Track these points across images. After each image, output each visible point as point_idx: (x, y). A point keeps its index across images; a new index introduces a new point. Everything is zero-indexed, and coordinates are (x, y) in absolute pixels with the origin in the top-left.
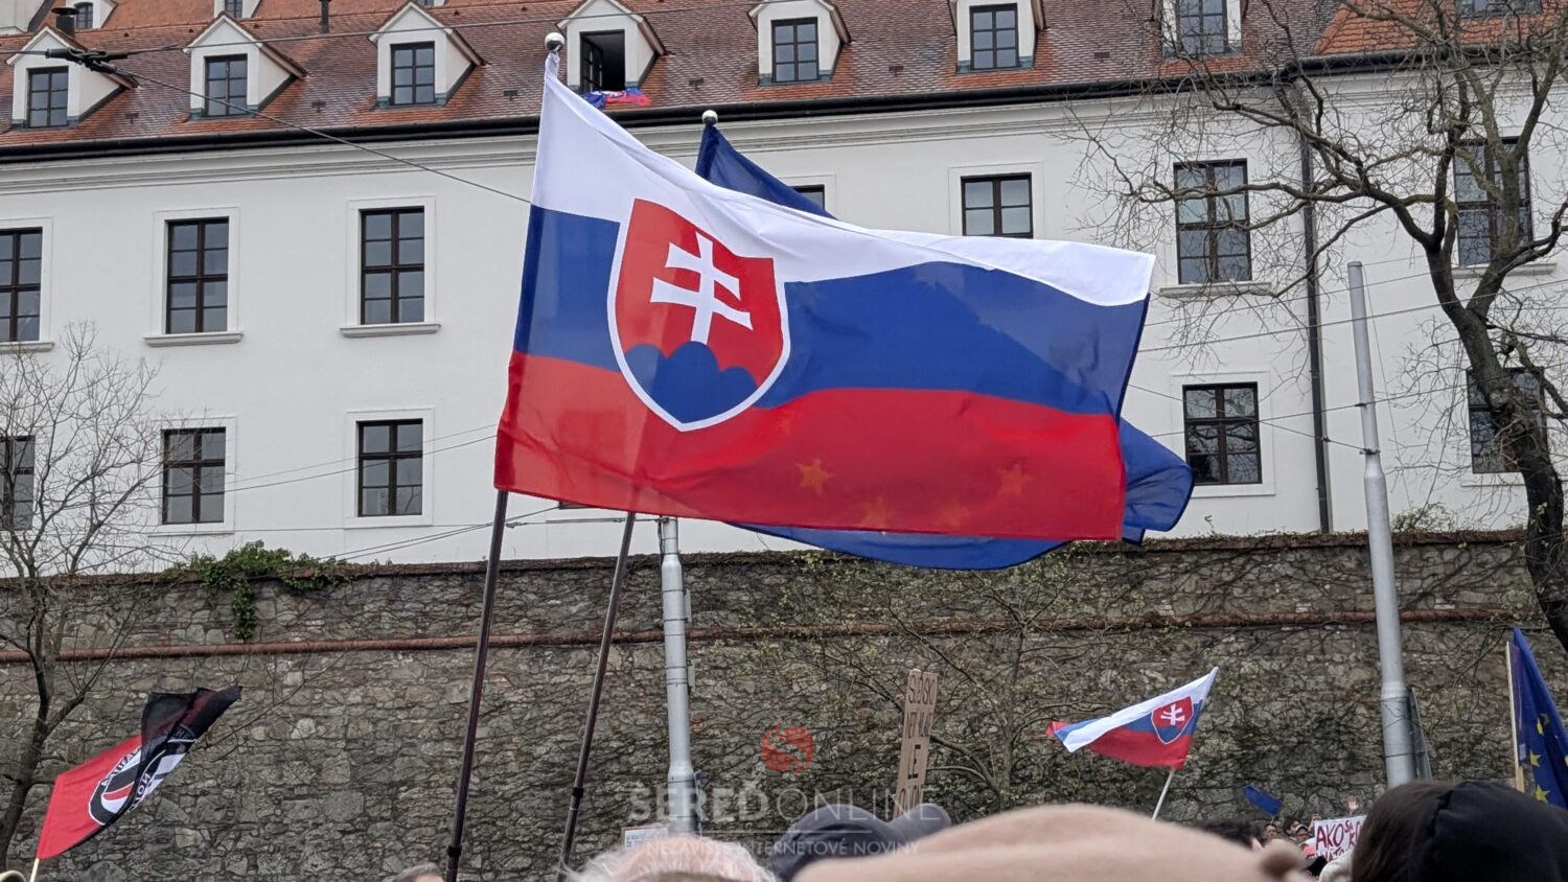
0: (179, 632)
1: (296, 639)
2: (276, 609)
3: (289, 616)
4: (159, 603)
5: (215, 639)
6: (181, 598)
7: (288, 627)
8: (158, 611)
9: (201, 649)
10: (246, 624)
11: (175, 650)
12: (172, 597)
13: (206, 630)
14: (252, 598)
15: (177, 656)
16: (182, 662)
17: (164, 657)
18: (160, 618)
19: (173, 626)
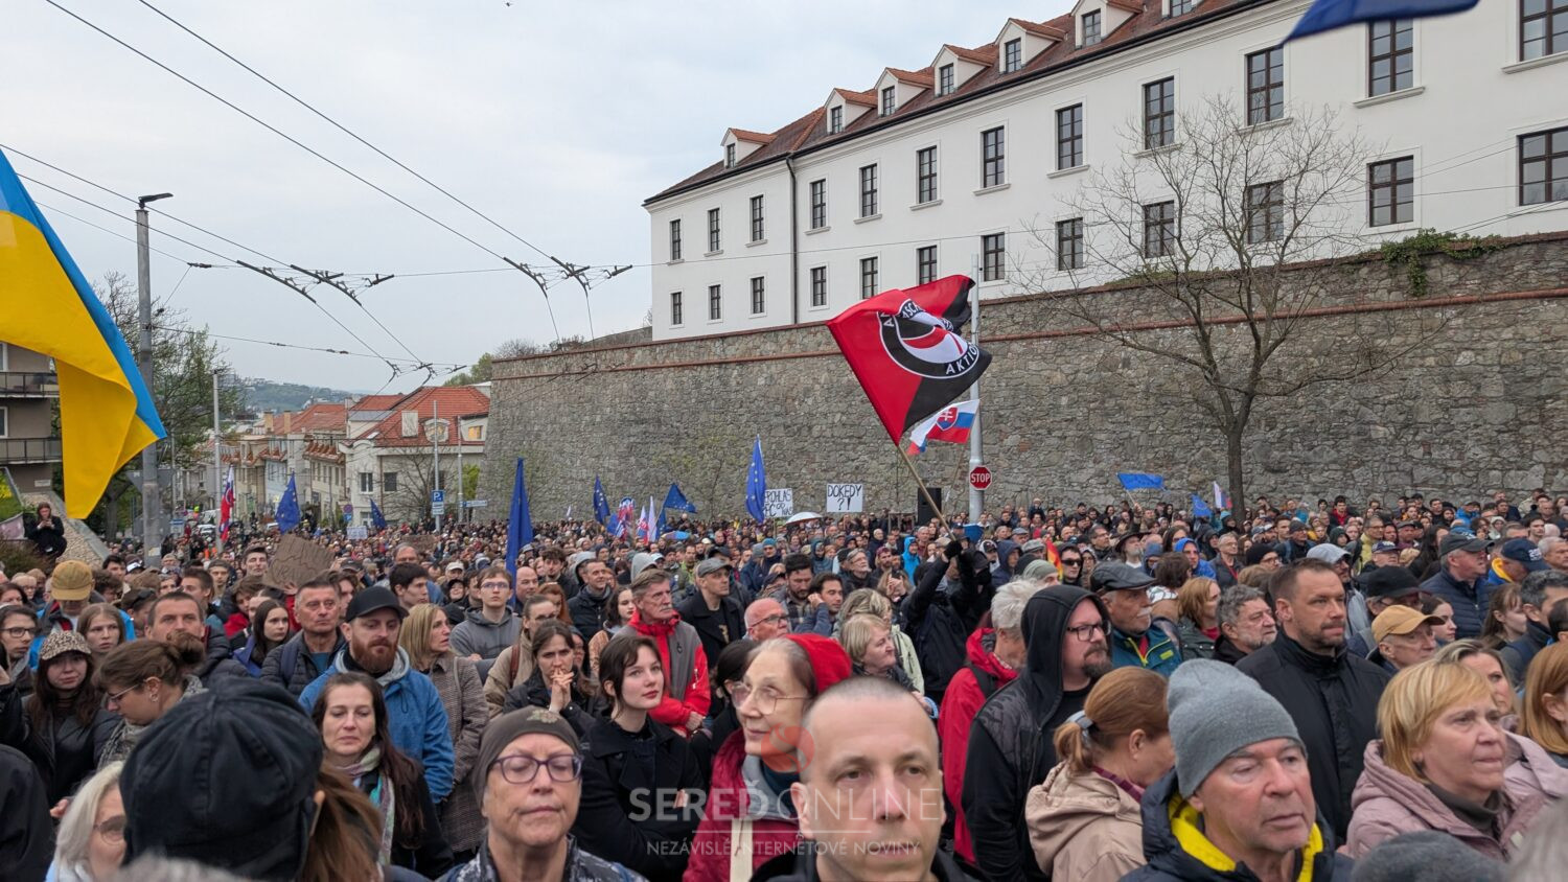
0: (1371, 295)
1: (1459, 295)
2: (1442, 274)
3: (1452, 279)
4: (1355, 276)
5: (1395, 298)
6: (1371, 272)
7: (1451, 286)
8: (1355, 282)
9: (1386, 305)
10: (1419, 285)
11: (1368, 307)
12: (1364, 270)
13: (1390, 292)
14: (1423, 268)
15: (1370, 311)
16: (1372, 315)
17: (1359, 312)
18: (1357, 286)
19: (1365, 291)
